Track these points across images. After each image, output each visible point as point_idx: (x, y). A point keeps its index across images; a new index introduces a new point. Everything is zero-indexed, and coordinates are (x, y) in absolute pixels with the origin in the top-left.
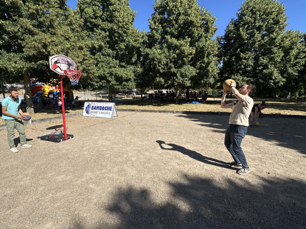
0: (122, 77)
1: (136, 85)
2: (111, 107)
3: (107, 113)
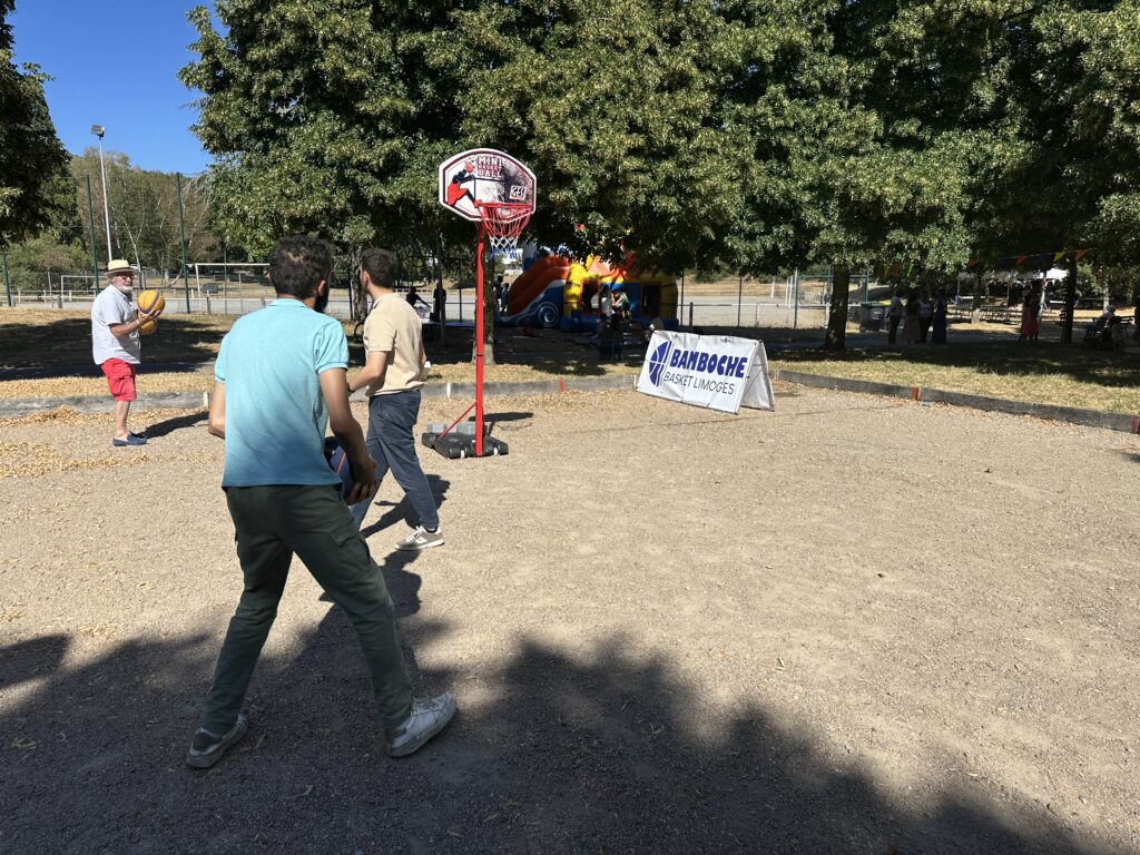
0: (879, 201)
1: (973, 246)
2: (744, 360)
3: (721, 388)
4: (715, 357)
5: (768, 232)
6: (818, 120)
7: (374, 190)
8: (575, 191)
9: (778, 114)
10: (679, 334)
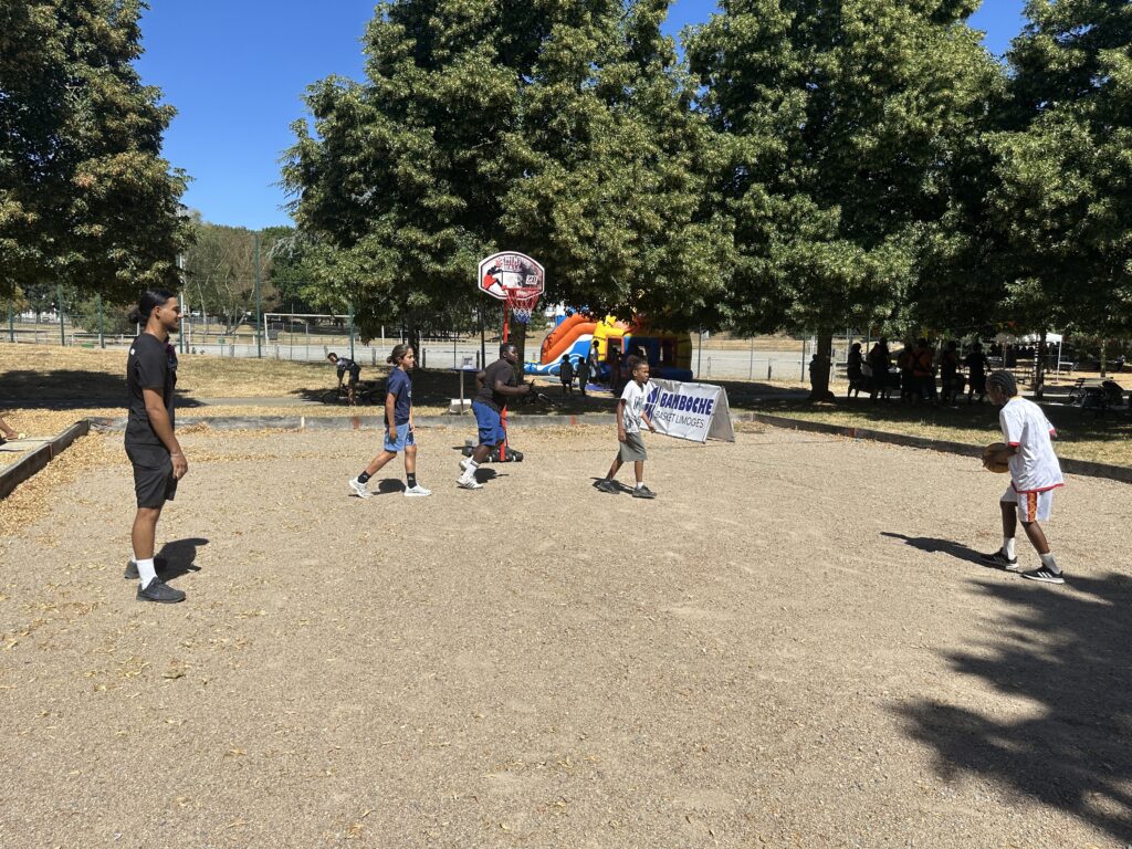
2: (711, 401)
4: (691, 399)
6: (793, 212)
9: (759, 206)
10: (667, 381)
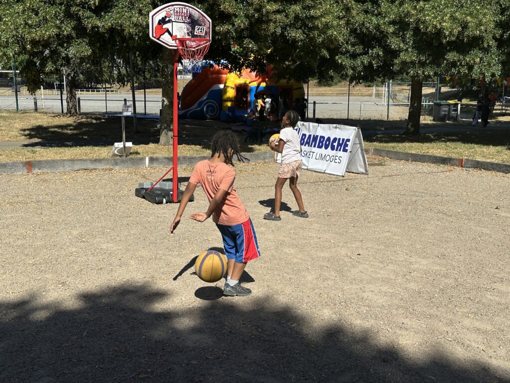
2: (348, 140)
3: (333, 159)
4: (329, 139)
5: (366, 53)
7: (91, 21)
8: (234, 25)
10: (305, 123)
